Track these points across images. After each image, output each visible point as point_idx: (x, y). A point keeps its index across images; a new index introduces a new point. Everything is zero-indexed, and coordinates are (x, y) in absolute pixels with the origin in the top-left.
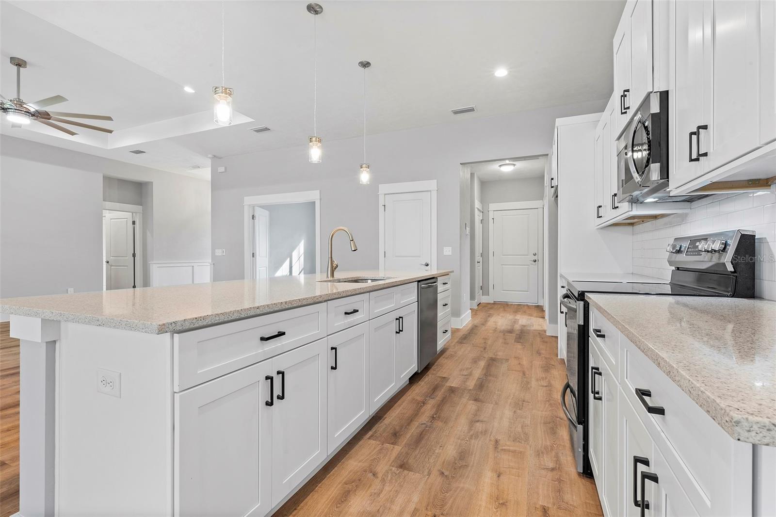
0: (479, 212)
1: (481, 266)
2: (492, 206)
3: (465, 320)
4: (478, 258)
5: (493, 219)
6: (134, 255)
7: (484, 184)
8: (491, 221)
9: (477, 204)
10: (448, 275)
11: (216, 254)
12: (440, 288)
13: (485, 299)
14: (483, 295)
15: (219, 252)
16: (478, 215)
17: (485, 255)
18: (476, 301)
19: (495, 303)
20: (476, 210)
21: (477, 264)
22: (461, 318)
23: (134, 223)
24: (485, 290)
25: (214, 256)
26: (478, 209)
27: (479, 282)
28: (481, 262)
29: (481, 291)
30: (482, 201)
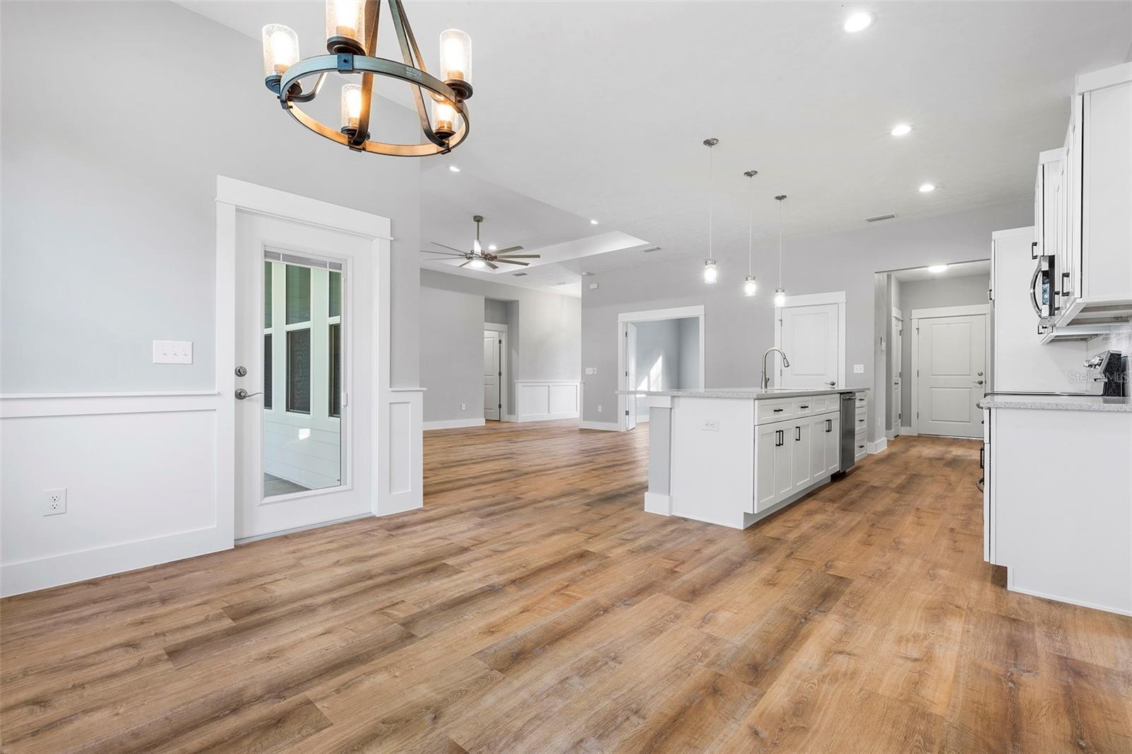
0: (897, 321)
1: (900, 389)
2: (916, 313)
3: (880, 446)
4: (895, 378)
5: (918, 329)
6: (500, 374)
7: (904, 285)
8: (914, 332)
9: (895, 312)
10: (864, 391)
11: (587, 373)
12: (858, 403)
13: (904, 431)
14: (902, 426)
15: (589, 371)
16: (896, 326)
17: (905, 375)
18: (893, 432)
19: (920, 436)
20: (893, 319)
21: (894, 386)
22: (875, 443)
23: (500, 342)
24: (905, 418)
25: (584, 376)
26: (896, 318)
27: (897, 408)
28: (900, 383)
29: (900, 420)
30: (902, 306)
